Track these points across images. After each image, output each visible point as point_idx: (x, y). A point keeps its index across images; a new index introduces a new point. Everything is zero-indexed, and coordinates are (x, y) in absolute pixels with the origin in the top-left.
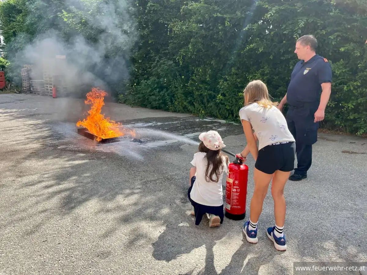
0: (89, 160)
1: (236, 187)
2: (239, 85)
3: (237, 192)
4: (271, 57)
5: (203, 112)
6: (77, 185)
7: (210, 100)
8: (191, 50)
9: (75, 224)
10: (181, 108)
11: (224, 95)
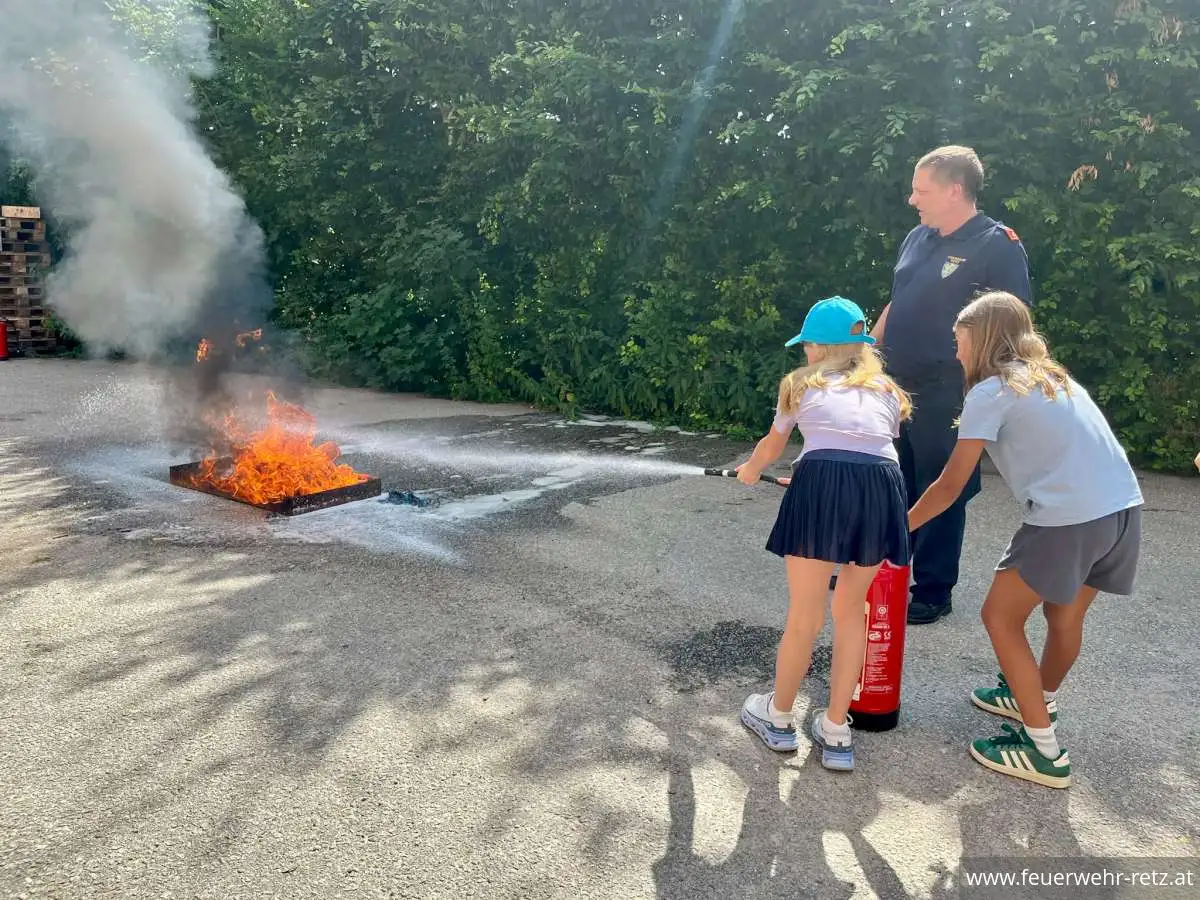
0: (272, 572)
1: (881, 627)
2: (690, 311)
3: (882, 641)
4: (793, 224)
5: (570, 397)
6: (284, 663)
7: (591, 359)
8: (527, 198)
9: (364, 800)
10: (492, 388)
11: (639, 341)
